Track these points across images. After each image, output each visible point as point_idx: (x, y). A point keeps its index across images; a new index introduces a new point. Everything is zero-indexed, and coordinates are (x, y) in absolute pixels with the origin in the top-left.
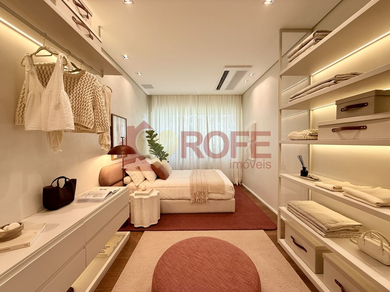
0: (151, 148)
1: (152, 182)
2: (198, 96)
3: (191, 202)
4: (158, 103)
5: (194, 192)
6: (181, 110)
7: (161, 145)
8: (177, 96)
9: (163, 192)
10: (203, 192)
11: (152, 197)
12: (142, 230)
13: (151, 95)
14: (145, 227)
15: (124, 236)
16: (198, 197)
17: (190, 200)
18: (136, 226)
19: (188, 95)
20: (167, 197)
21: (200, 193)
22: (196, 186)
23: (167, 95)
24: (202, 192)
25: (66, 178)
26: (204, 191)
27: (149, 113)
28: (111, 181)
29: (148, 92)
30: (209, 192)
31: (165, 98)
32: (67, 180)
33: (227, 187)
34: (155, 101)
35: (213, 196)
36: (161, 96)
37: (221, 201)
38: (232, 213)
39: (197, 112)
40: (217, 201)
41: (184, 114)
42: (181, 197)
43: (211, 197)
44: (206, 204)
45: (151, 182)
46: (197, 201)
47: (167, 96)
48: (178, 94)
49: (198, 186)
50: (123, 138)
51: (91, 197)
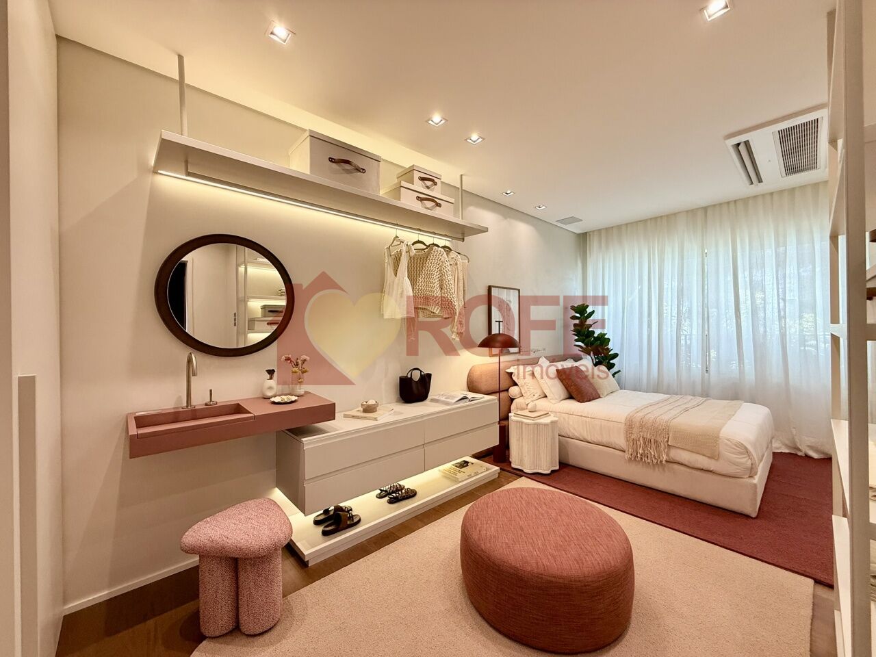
0: (576, 340)
1: (553, 401)
2: (705, 209)
3: (627, 456)
4: (600, 247)
5: (633, 437)
6: (654, 254)
7: (605, 334)
8: (645, 221)
9: (571, 423)
10: (656, 442)
11: (539, 424)
12: (519, 473)
13: (586, 233)
14: (525, 471)
15: (488, 469)
16: (641, 448)
17: (624, 452)
18: (513, 466)
19: (675, 214)
20: (577, 434)
21: (647, 442)
22: (638, 425)
23: (621, 225)
24: (652, 441)
25: (421, 371)
26: (658, 439)
27: (583, 268)
28: (484, 387)
29: (577, 228)
30: (669, 444)
31: (613, 233)
32: (422, 374)
33: (727, 445)
34: (594, 244)
35: (684, 456)
36: (607, 229)
37: (709, 476)
38: (747, 517)
39: (703, 251)
40: (694, 471)
41: (662, 261)
42: (605, 440)
43: (678, 459)
44: (664, 469)
45: (551, 401)
46: (642, 459)
47: (619, 227)
48: (647, 218)
49: (642, 425)
50: (499, 322)
51: (443, 399)
